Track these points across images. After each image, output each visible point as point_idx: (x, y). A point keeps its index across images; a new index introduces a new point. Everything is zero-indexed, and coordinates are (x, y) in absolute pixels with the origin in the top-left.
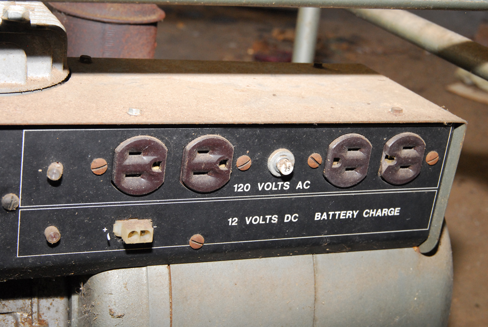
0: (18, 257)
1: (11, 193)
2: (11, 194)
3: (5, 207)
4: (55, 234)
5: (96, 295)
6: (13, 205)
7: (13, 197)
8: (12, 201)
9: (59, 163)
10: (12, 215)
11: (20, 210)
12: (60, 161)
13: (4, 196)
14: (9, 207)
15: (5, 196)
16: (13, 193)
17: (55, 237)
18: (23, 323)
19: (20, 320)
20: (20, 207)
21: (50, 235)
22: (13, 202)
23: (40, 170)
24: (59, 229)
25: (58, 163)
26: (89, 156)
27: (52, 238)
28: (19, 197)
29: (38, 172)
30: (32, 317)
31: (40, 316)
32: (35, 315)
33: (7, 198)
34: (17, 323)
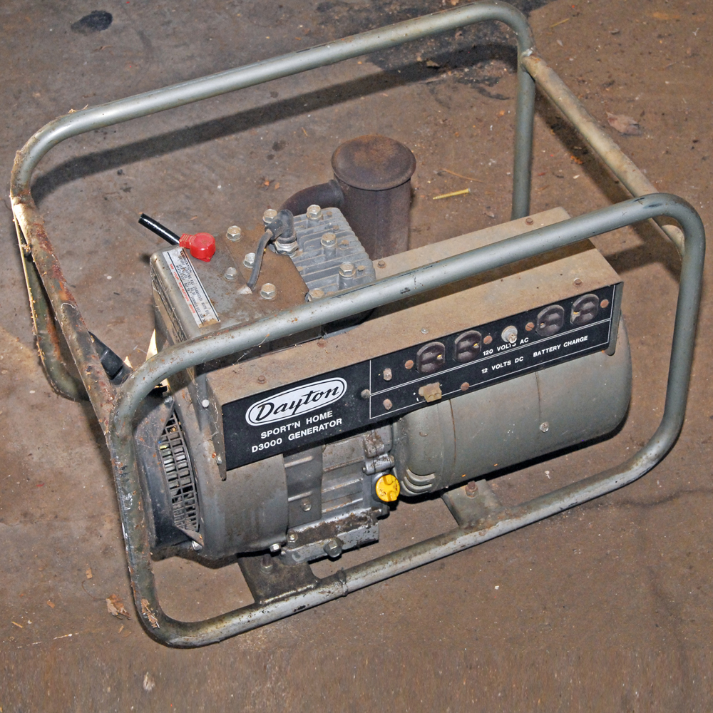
0: (370, 419)
1: (365, 390)
3: (363, 397)
4: (389, 404)
5: (410, 424)
6: (367, 395)
8: (366, 393)
9: (389, 369)
10: (367, 400)
13: (362, 392)
14: (365, 397)
16: (367, 389)
18: (368, 440)
19: (365, 439)
20: (370, 395)
23: (379, 375)
24: (390, 400)
26: (404, 361)
28: (369, 390)
31: (376, 434)
32: (373, 434)
33: (364, 393)
34: (364, 442)
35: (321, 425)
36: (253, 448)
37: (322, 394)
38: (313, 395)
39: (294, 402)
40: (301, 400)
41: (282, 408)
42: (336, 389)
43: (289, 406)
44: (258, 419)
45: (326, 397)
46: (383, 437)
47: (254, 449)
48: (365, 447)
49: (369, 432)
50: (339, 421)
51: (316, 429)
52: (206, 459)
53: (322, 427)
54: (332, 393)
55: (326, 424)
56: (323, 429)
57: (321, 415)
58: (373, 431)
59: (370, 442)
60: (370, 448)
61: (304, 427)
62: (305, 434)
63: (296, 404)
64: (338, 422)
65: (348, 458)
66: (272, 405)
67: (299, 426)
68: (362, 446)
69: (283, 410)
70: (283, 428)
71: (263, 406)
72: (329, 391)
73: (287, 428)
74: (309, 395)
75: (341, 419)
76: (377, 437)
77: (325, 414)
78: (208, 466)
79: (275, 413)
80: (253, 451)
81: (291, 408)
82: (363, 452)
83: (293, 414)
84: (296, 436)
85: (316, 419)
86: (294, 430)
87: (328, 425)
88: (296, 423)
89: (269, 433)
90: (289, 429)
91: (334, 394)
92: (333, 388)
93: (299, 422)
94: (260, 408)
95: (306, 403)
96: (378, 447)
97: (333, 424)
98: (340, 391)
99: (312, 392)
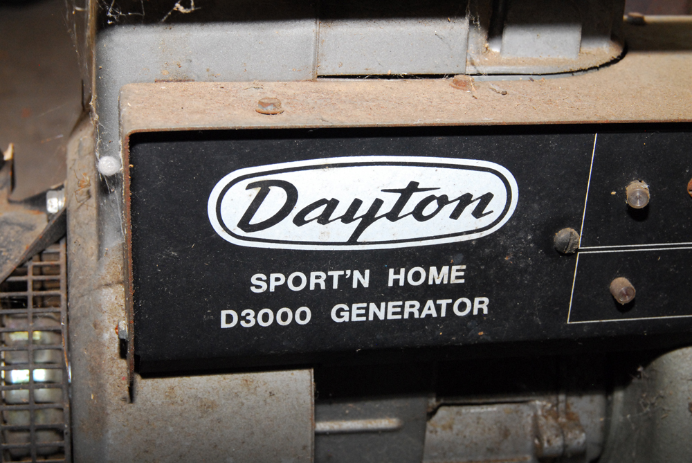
0: (568, 323)
1: (568, 227)
2: (569, 229)
3: (559, 249)
4: (627, 289)
6: (572, 246)
7: (571, 233)
8: (570, 239)
9: (643, 181)
10: (567, 261)
11: (579, 253)
12: (644, 179)
13: (557, 232)
14: (566, 249)
15: (560, 232)
16: (572, 227)
17: (627, 294)
18: (545, 417)
19: (540, 413)
20: (580, 248)
21: (621, 292)
22: (572, 242)
23: (614, 193)
24: (631, 281)
25: (640, 181)
26: (687, 171)
27: (623, 295)
28: (579, 233)
29: (611, 195)
30: (558, 409)
31: (567, 406)
32: (562, 406)
33: (563, 235)
34: (536, 418)
35: (430, 303)
36: (224, 313)
37: (443, 201)
38: (416, 198)
39: (357, 204)
40: (378, 203)
41: (319, 211)
42: (487, 198)
43: (340, 210)
44: (244, 224)
45: (455, 215)
46: (584, 420)
47: (228, 319)
48: (537, 434)
49: (553, 398)
50: (481, 304)
51: (411, 308)
52: (100, 334)
53: (430, 309)
54: (472, 207)
55: (444, 303)
56: (435, 315)
57: (433, 270)
58: (562, 397)
59: (551, 421)
60: (547, 434)
61: (378, 292)
62: (381, 316)
63: (363, 210)
64: (477, 306)
65: (490, 450)
66: (292, 192)
67: (366, 283)
68: (529, 429)
69: (324, 219)
70: (317, 279)
71: (264, 189)
72: (465, 200)
73: (329, 280)
74: (406, 193)
75: (486, 300)
76: (569, 416)
77: (445, 269)
78: (101, 354)
79: (299, 220)
80: (224, 325)
81: (347, 218)
82: (529, 444)
83: (353, 240)
84: (353, 313)
85: (417, 276)
86: (349, 294)
87: (450, 307)
88: (357, 274)
89: (276, 280)
90: (335, 286)
91: (478, 213)
92: (477, 194)
93: (367, 272)
94: (255, 192)
95: (393, 216)
96: (570, 436)
97: (462, 307)
98: (496, 206)
99: (413, 187)
